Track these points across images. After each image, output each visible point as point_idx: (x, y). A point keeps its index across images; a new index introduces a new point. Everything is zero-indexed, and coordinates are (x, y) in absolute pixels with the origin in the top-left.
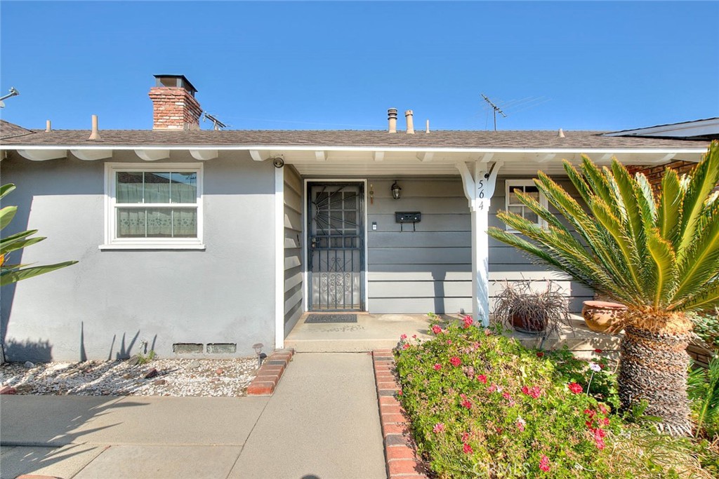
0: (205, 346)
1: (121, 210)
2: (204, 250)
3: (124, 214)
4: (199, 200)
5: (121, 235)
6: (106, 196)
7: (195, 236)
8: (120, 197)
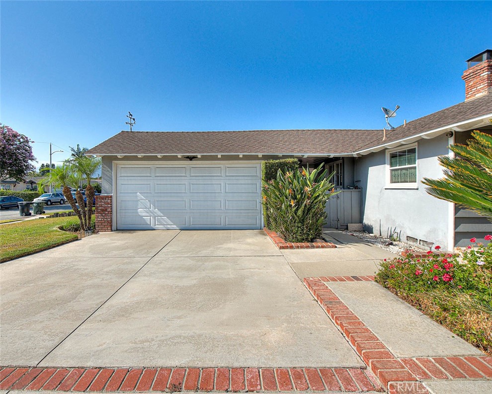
0: (418, 241)
1: (392, 170)
2: (417, 189)
3: (393, 172)
4: (417, 162)
5: (392, 182)
6: (386, 165)
7: (415, 182)
8: (391, 165)
